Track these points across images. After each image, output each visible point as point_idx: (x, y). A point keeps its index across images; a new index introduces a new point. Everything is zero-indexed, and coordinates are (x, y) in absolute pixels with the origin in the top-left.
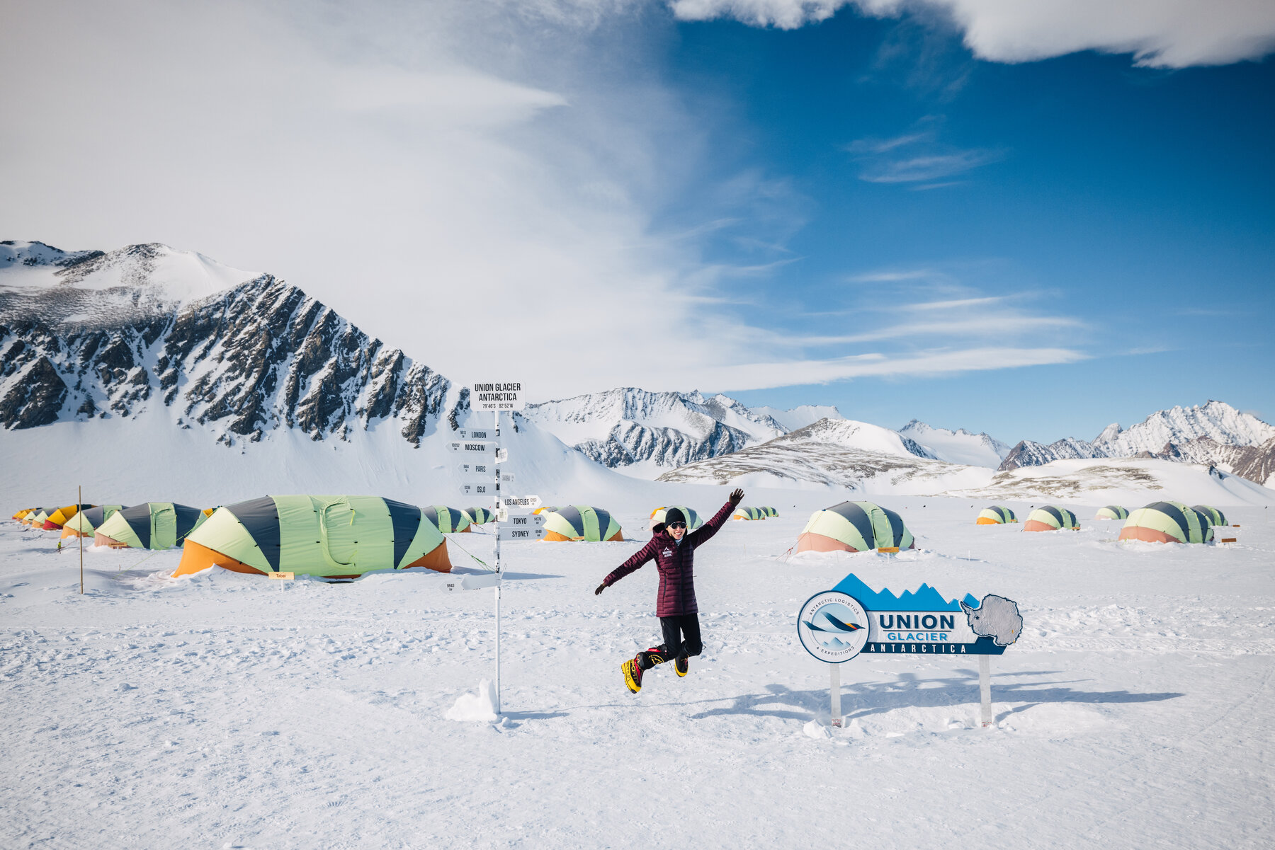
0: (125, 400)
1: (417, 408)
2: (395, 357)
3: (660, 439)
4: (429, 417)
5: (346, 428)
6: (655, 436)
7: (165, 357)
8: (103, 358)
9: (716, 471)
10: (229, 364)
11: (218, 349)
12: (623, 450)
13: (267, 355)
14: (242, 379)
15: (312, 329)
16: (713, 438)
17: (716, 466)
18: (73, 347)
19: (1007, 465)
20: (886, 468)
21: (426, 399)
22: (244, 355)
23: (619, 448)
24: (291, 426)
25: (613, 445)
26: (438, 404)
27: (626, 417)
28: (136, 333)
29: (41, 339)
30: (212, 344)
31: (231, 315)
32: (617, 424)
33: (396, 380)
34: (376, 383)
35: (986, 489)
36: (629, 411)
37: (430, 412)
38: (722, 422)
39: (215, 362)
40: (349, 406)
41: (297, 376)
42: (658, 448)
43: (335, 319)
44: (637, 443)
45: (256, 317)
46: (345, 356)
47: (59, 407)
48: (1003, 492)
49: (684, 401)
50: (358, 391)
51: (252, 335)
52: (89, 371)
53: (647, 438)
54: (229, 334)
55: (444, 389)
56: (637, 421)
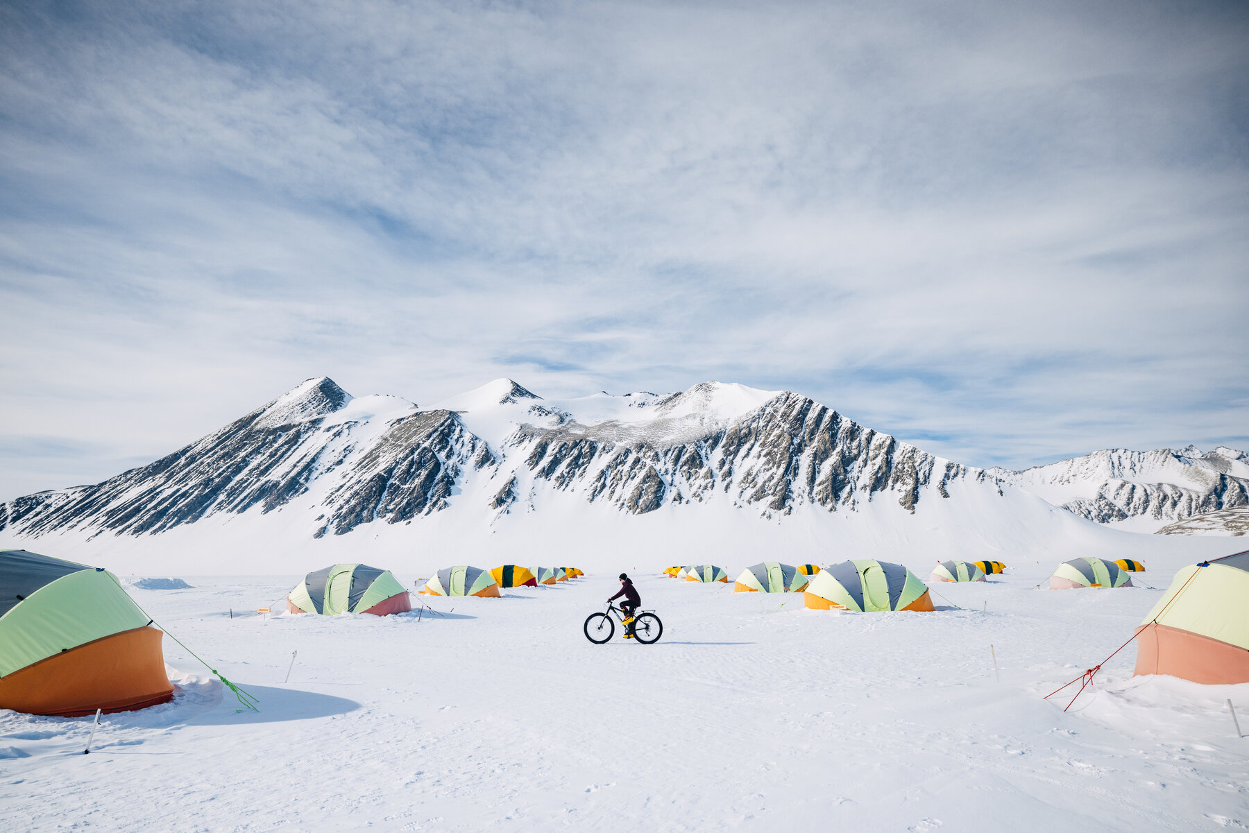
0: (700, 490)
1: (910, 482)
2: (888, 442)
3: (1156, 495)
4: (922, 489)
5: (854, 501)
6: (1149, 492)
7: (723, 459)
8: (685, 463)
9: (1227, 523)
10: (765, 459)
11: (757, 449)
12: (1115, 506)
13: (791, 451)
14: (774, 470)
15: (822, 427)
16: (1219, 491)
17: (1227, 518)
18: (668, 458)
21: (917, 474)
22: (774, 452)
23: (1110, 505)
24: (813, 502)
25: (1103, 502)
26: (927, 478)
27: (1113, 476)
28: (703, 444)
29: (648, 454)
30: (753, 446)
31: (764, 424)
32: (1105, 483)
33: (891, 460)
34: (874, 464)
36: (1116, 471)
37: (921, 484)
38: (1228, 473)
39: (755, 459)
40: (855, 484)
41: (814, 464)
42: (1154, 503)
43: (838, 418)
44: (1129, 500)
45: (781, 423)
46: (849, 445)
47: (661, 498)
49: (1178, 457)
50: (861, 472)
51: (779, 437)
52: (677, 472)
53: (1139, 493)
54: (763, 438)
55: (932, 464)
56: (1125, 478)
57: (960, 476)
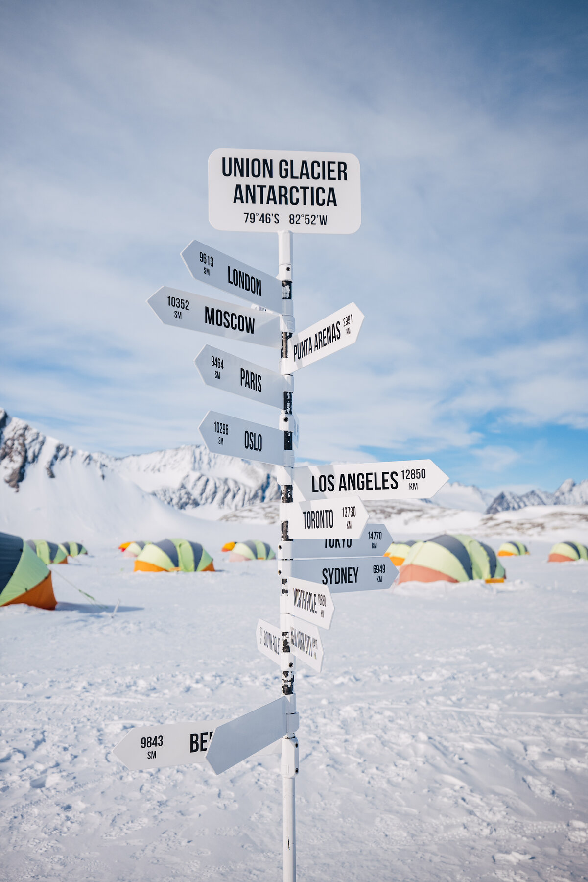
1: (18, 460)
3: (222, 487)
4: (28, 467)
6: (217, 485)
9: (266, 514)
12: (191, 496)
16: (264, 488)
17: (267, 509)
19: (492, 510)
20: (400, 511)
21: (26, 451)
23: (188, 494)
25: (183, 491)
26: (35, 457)
27: (194, 469)
32: (187, 474)
35: (476, 529)
36: (197, 465)
37: (29, 463)
38: (272, 474)
42: (220, 495)
44: (202, 490)
48: (489, 531)
53: (210, 487)
55: (42, 443)
56: (203, 472)
57: (68, 457)
